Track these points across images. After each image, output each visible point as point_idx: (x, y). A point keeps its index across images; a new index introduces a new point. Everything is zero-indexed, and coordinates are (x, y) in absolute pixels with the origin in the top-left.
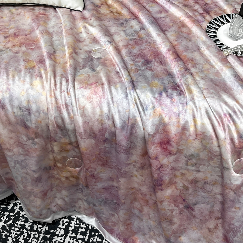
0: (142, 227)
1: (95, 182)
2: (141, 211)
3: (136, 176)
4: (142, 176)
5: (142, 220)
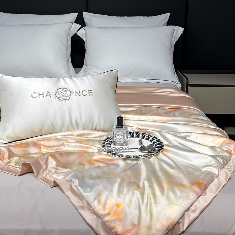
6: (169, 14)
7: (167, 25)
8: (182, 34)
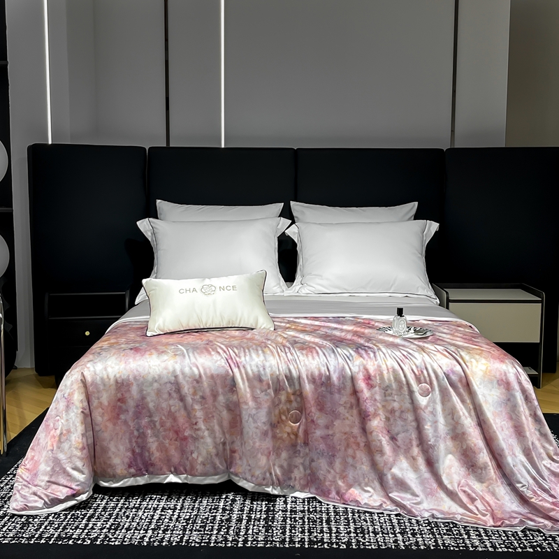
0: (357, 477)
1: (315, 429)
2: (354, 458)
3: (347, 418)
4: (352, 416)
5: (356, 468)
6: (416, 203)
7: (415, 219)
8: (436, 232)
